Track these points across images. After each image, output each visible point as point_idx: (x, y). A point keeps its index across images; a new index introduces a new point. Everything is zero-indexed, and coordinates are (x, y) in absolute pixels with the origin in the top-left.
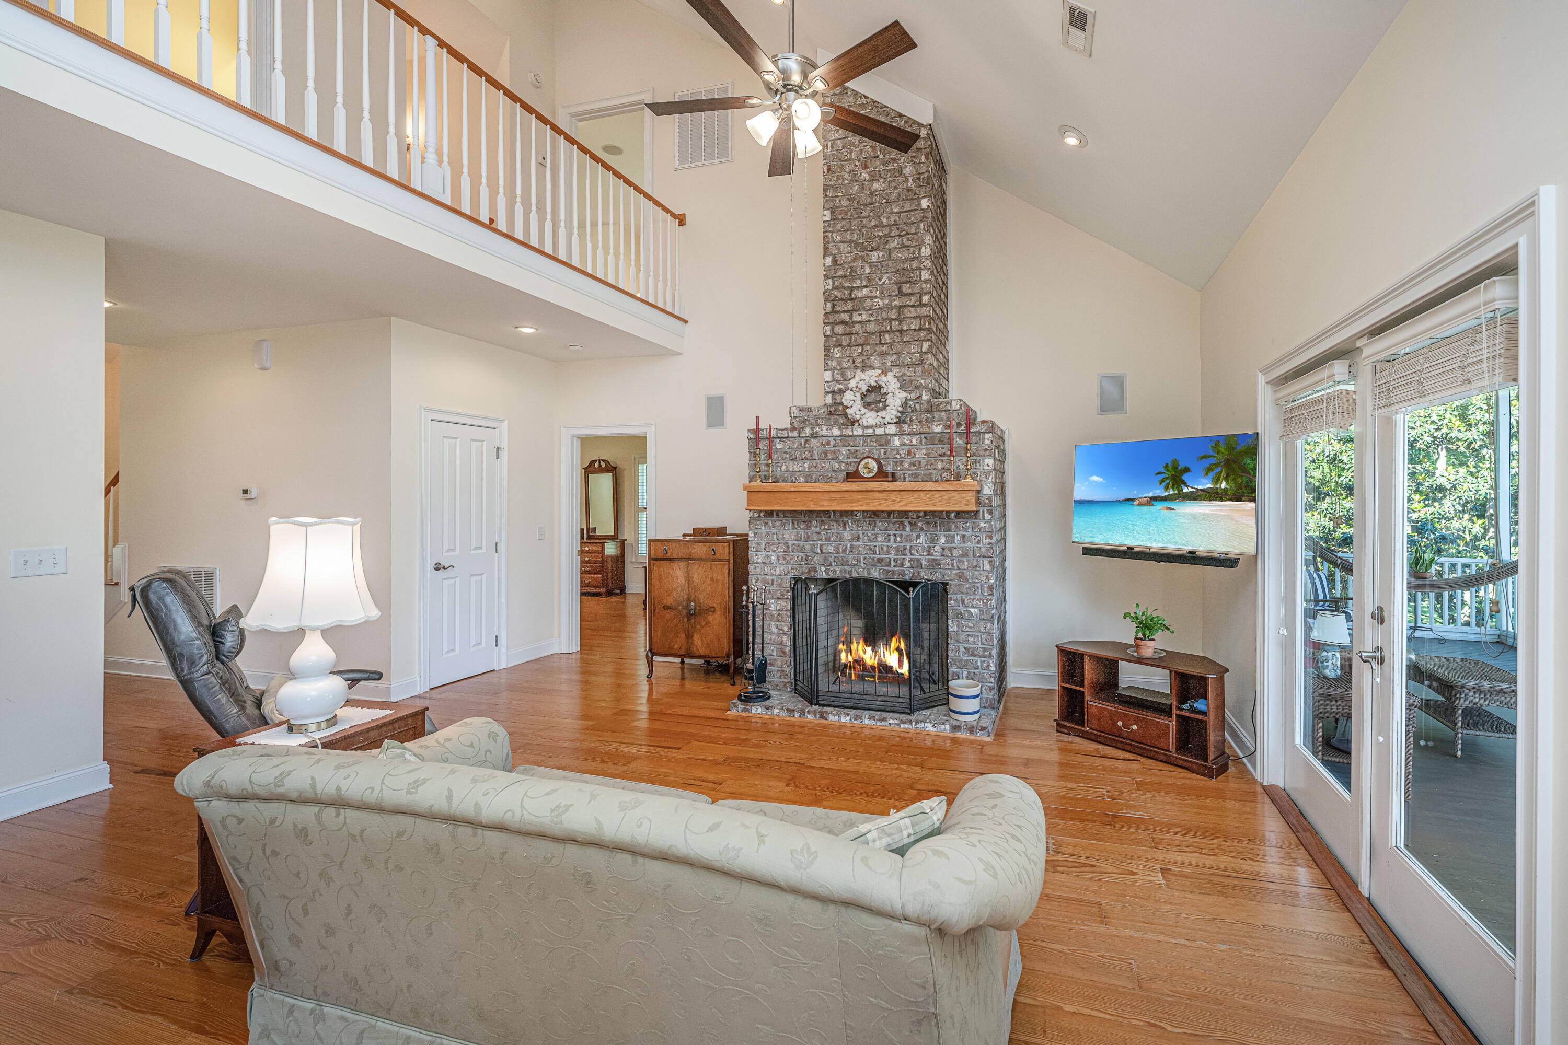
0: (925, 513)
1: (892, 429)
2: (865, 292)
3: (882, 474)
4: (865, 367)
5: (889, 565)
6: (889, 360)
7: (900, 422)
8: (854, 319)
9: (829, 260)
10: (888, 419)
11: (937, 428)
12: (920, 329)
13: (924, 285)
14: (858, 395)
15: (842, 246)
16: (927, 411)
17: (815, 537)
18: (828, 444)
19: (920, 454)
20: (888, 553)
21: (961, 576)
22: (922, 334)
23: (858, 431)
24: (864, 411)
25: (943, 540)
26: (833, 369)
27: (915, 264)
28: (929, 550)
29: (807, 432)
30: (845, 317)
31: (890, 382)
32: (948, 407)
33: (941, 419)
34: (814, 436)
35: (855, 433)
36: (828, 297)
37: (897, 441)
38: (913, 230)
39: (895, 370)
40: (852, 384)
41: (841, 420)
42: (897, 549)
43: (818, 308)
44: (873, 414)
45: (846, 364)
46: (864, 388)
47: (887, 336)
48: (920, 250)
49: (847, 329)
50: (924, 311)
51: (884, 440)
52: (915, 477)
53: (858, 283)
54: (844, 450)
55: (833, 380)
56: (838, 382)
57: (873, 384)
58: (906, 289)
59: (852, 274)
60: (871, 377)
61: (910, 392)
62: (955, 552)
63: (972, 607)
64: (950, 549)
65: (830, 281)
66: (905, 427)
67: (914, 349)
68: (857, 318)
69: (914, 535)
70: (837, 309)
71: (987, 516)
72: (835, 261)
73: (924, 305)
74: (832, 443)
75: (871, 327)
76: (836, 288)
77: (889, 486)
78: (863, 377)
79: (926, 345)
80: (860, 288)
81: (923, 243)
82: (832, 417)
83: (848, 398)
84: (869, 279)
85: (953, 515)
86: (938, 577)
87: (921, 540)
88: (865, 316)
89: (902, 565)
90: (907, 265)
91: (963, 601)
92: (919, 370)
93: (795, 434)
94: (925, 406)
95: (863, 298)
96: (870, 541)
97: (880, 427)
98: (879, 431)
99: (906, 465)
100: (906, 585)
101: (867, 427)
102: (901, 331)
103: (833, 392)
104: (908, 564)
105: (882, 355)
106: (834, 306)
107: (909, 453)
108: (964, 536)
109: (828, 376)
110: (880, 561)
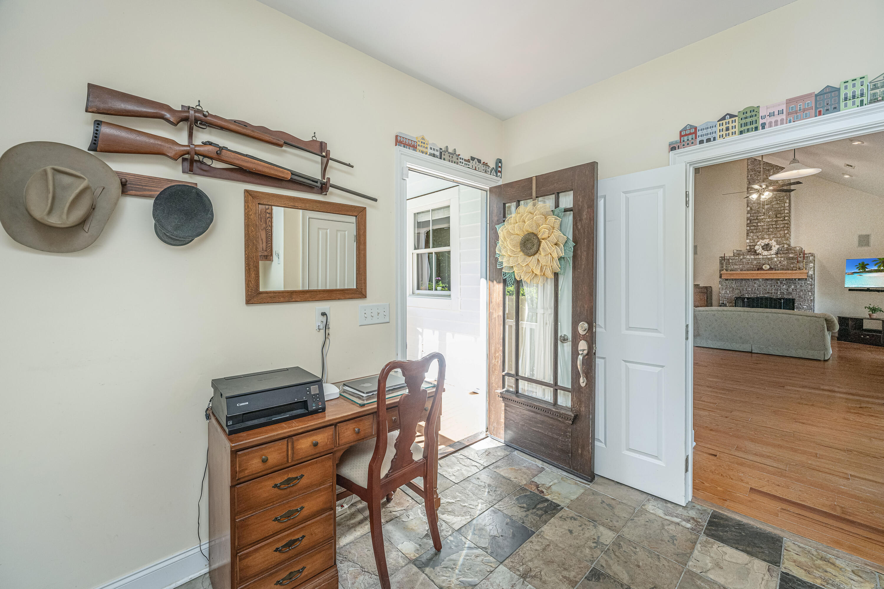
0: (786, 279)
1: (774, 256)
2: (762, 217)
3: (771, 269)
4: (763, 238)
5: (772, 294)
6: (771, 236)
7: (777, 254)
8: (758, 225)
9: (749, 209)
10: (772, 253)
11: (791, 255)
12: (784, 227)
13: (786, 214)
14: (761, 247)
15: (754, 204)
16: (786, 250)
17: (744, 286)
18: (749, 260)
19: (785, 263)
20: (771, 290)
21: (799, 297)
22: (785, 228)
23: (761, 257)
24: (763, 251)
25: (793, 287)
26: (750, 239)
27: (782, 208)
28: (787, 290)
29: (742, 257)
30: (755, 224)
31: (773, 243)
32: (795, 249)
33: (792, 253)
34: (743, 258)
35: (760, 257)
36: (748, 219)
37: (775, 259)
38: (782, 198)
39: (774, 239)
40: (758, 243)
41: (753, 253)
42: (775, 290)
43: (745, 222)
44: (766, 252)
45: (755, 237)
46: (763, 244)
47: (771, 229)
48: (784, 205)
49: (756, 228)
50: (786, 222)
51: (772, 259)
52: (783, 269)
53: (760, 215)
54: (755, 262)
55: (750, 242)
56: (752, 243)
57: (766, 243)
58: (779, 216)
59: (758, 212)
60: (766, 241)
61: (780, 245)
62: (798, 290)
63: (804, 305)
64: (795, 289)
65: (749, 214)
66: (779, 255)
67: (781, 232)
68: (759, 224)
69: (782, 285)
70: (752, 222)
71: (810, 280)
72: (751, 209)
73: (786, 220)
74: (751, 260)
75: (765, 227)
76: (750, 216)
77: (774, 272)
78: (763, 241)
79: (786, 232)
80: (760, 216)
81: (786, 202)
82: (750, 253)
83: (757, 247)
84: (764, 213)
85: (797, 280)
86: (791, 297)
87: (784, 287)
88: (762, 224)
89: (777, 294)
90: (779, 209)
91: (800, 304)
92: (783, 239)
93: (737, 258)
94: (785, 249)
95: (762, 219)
96: (764, 287)
97: (769, 255)
98: (769, 257)
99: (779, 266)
100: (780, 299)
101: (764, 256)
102: (776, 228)
103: (750, 246)
104: (779, 293)
105: (769, 235)
106: (750, 221)
107: (780, 262)
108: (801, 286)
109: (748, 241)
110: (768, 293)
